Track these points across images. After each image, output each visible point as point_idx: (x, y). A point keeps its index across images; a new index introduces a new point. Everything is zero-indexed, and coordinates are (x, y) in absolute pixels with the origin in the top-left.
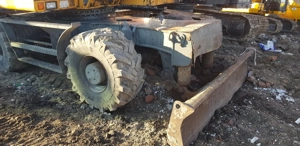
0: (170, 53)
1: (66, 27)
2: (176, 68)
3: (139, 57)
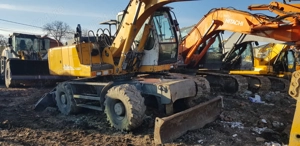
0: (160, 97)
1: (106, 84)
2: (165, 105)
3: (143, 99)
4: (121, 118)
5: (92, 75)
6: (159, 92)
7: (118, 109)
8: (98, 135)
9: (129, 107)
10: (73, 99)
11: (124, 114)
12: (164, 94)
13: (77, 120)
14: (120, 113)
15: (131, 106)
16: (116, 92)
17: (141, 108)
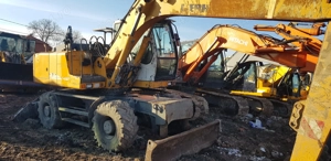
0: (155, 117)
1: (96, 99)
2: (159, 126)
3: (136, 118)
4: (110, 137)
5: (81, 86)
6: (154, 111)
7: (107, 127)
8: (83, 155)
9: (120, 125)
10: (58, 112)
11: (114, 133)
12: (159, 114)
13: (61, 136)
14: (110, 132)
15: (122, 125)
16: (106, 109)
17: (133, 128)
